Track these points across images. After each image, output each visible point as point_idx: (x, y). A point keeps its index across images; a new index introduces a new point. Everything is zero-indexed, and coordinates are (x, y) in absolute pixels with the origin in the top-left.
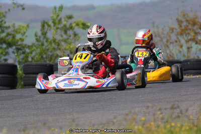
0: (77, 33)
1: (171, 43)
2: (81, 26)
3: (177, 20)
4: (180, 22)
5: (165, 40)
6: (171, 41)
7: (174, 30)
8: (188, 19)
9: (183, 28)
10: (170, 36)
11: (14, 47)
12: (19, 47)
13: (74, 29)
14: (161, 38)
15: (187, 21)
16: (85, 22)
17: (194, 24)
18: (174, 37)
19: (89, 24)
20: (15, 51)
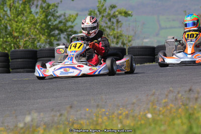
0: (120, 20)
2: (123, 14)
11: (65, 33)
12: (70, 33)
13: (117, 17)
16: (127, 11)
19: (130, 13)
20: (66, 37)
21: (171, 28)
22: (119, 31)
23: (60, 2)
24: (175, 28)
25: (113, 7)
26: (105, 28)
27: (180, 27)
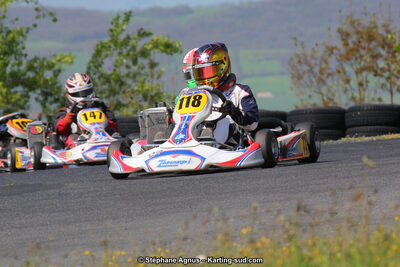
0: (156, 61)
1: (329, 75)
2: (162, 48)
3: (339, 31)
4: (345, 36)
5: (316, 70)
6: (329, 71)
7: (335, 51)
8: (360, 29)
9: (351, 45)
10: (326, 62)
11: (39, 91)
13: (149, 55)
14: (310, 66)
15: (358, 33)
16: (171, 41)
17: (371, 38)
18: (333, 64)
19: (177, 45)
20: (41, 98)
21: (264, 74)
22: (154, 85)
23: (31, 27)
24: (272, 74)
25: (143, 34)
26: (123, 80)
27: (283, 74)
